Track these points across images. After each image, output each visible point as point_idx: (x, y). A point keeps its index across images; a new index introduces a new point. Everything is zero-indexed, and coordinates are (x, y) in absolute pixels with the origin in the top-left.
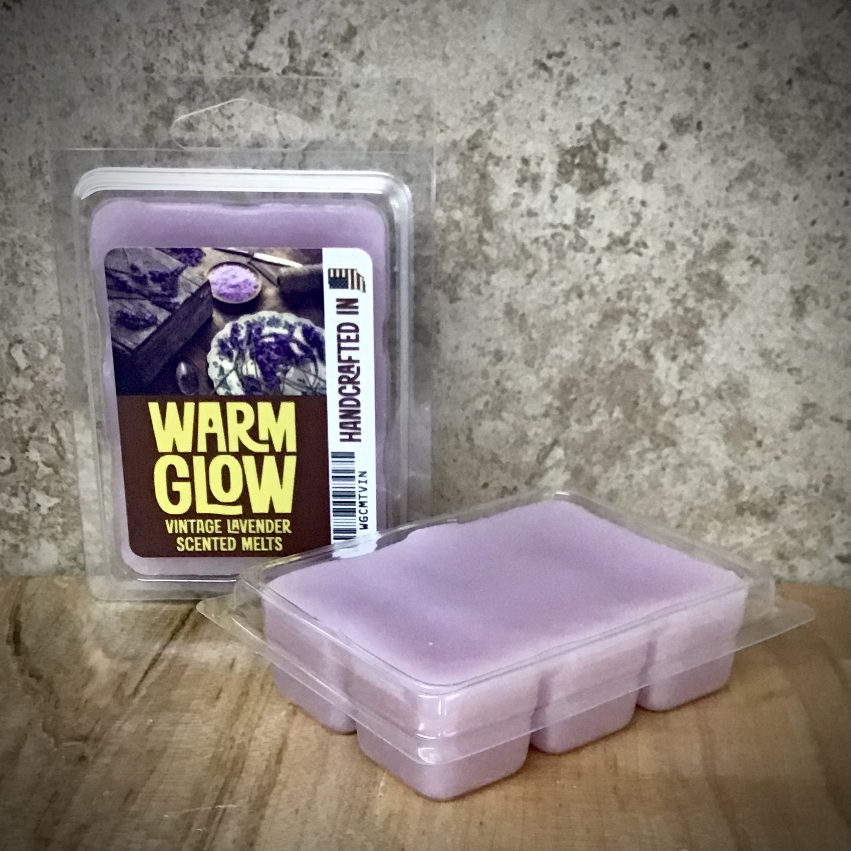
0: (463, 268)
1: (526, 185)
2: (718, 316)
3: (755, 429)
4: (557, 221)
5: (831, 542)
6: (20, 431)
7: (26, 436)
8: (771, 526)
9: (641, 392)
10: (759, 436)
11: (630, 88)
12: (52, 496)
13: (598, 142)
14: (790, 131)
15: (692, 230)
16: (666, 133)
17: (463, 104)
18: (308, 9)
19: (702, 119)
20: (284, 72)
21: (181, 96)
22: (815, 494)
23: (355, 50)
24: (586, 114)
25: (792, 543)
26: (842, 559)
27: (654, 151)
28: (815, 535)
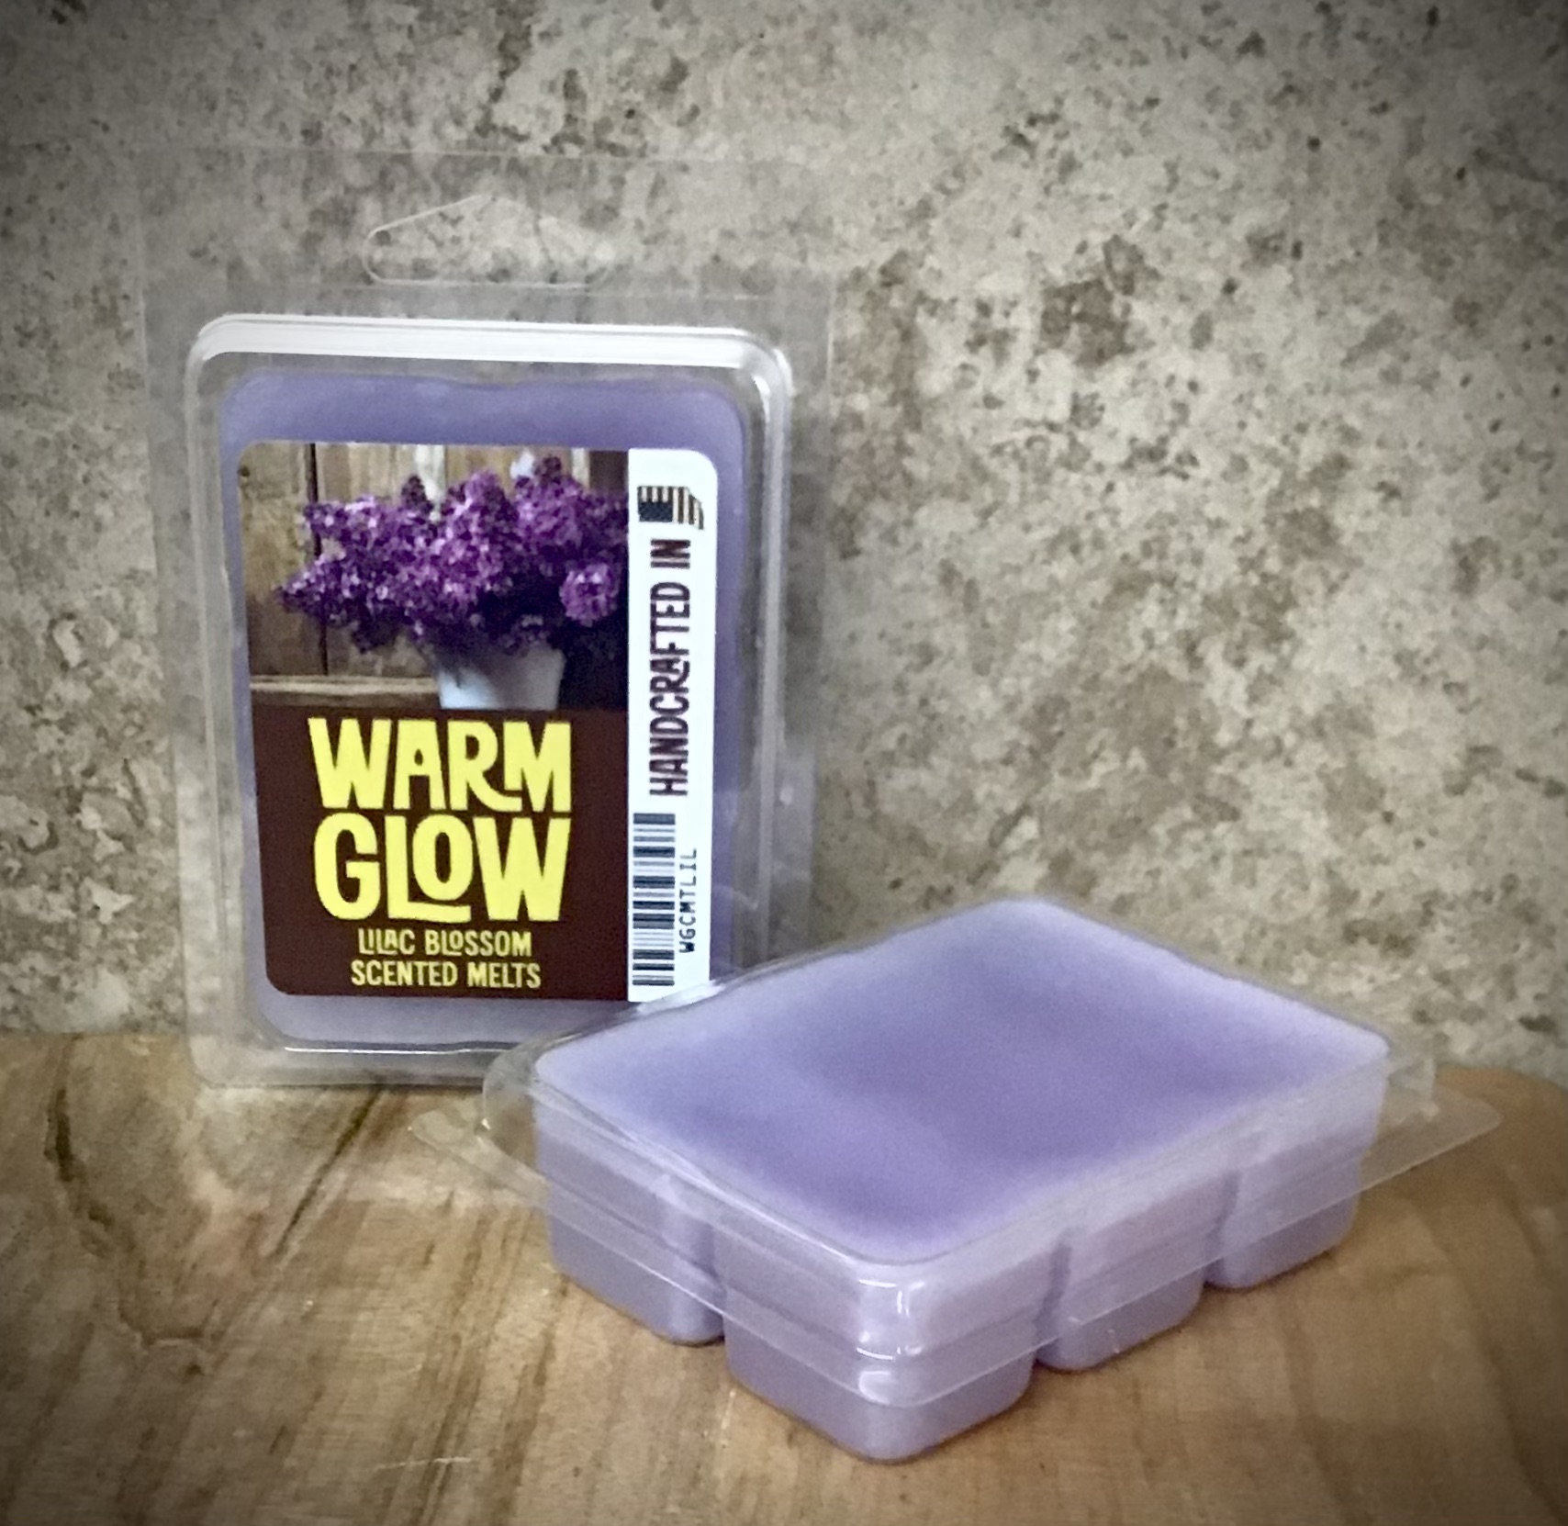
0: (867, 498)
1: (986, 351)
2: (1320, 590)
3: (1382, 792)
4: (1038, 417)
5: (1512, 995)
6: (66, 773)
7: (77, 785)
8: (1407, 964)
9: (1180, 723)
10: (1388, 804)
11: (1174, 181)
12: (120, 892)
13: (1114, 276)
14: (1458, 259)
15: (1279, 435)
16: (1236, 261)
17: (874, 204)
18: (602, 31)
19: (1302, 239)
20: (556, 141)
21: (369, 183)
22: (1484, 908)
23: (681, 106)
24: (1094, 225)
25: (1444, 994)
26: (1529, 1024)
27: (1216, 293)
28: (1483, 981)
